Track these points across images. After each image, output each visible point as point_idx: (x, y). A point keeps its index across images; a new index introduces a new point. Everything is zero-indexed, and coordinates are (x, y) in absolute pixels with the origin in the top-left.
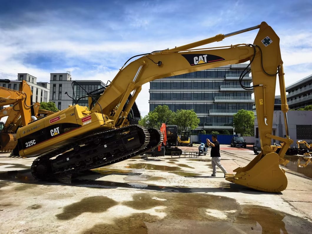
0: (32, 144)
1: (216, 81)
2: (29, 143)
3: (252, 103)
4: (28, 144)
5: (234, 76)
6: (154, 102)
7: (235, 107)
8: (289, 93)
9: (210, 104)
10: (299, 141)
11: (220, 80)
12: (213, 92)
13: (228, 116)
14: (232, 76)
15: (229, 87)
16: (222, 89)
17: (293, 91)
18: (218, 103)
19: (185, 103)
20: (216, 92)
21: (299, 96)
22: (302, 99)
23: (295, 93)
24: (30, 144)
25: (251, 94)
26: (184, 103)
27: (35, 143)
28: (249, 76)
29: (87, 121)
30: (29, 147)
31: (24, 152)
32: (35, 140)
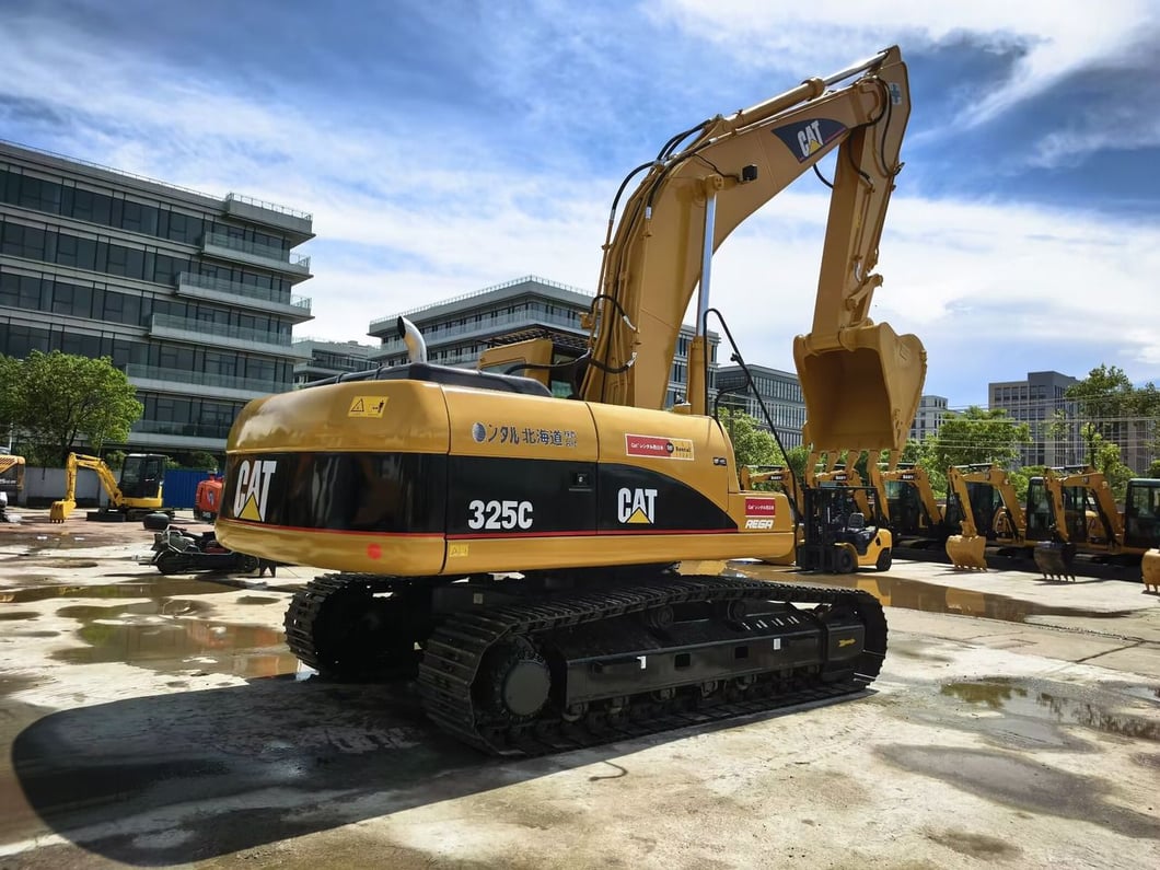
0: (508, 519)
1: (160, 252)
2: (494, 509)
3: (294, 361)
4: (487, 515)
5: (236, 249)
7: (232, 368)
8: (385, 341)
9: (130, 339)
11: (180, 250)
12: (146, 295)
13: (203, 398)
14: (228, 247)
15: (214, 288)
16: (184, 289)
18: (163, 341)
20: (157, 297)
24: (500, 519)
25: (293, 325)
27: (530, 521)
28: (288, 261)
29: (760, 519)
30: (483, 532)
31: (450, 555)
32: (529, 507)
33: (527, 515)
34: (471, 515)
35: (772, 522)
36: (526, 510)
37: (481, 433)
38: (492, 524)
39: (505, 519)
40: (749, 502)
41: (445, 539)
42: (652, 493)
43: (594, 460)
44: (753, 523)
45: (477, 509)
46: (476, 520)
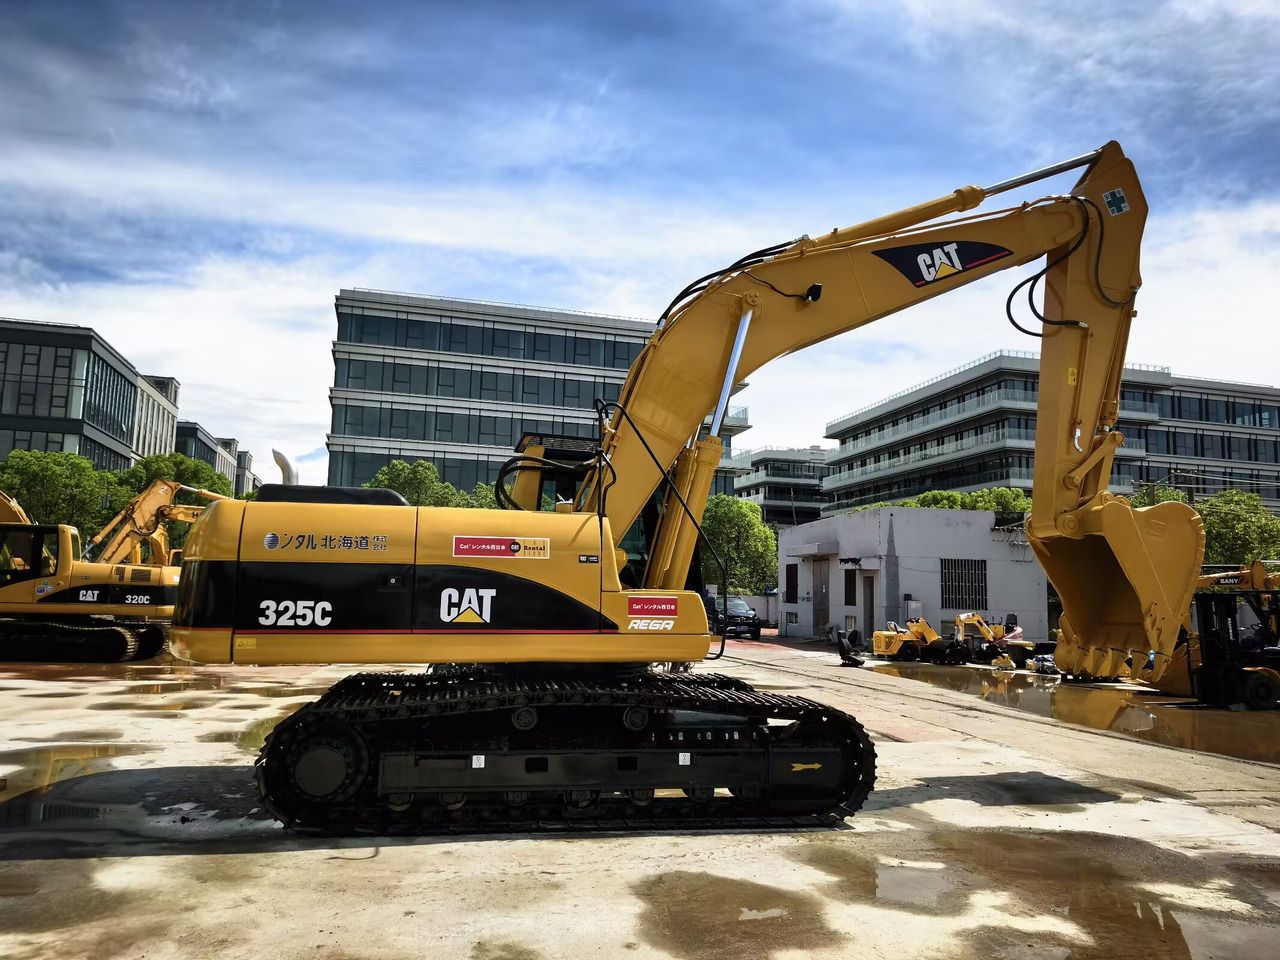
0: (304, 617)
3: (734, 473)
4: (279, 614)
6: (351, 442)
8: (843, 442)
10: (963, 616)
17: (855, 438)
19: (485, 458)
21: (876, 454)
22: (886, 467)
23: (863, 445)
24: (294, 617)
25: (731, 436)
26: (481, 458)
27: (328, 621)
29: (652, 619)
30: (275, 628)
31: (236, 647)
32: (328, 607)
33: (325, 614)
34: (263, 613)
35: (672, 623)
36: (324, 609)
37: (275, 540)
38: (284, 621)
39: (299, 617)
40: (633, 601)
41: (233, 633)
42: (488, 594)
43: (412, 562)
44: (639, 624)
45: (268, 608)
46: (267, 617)
